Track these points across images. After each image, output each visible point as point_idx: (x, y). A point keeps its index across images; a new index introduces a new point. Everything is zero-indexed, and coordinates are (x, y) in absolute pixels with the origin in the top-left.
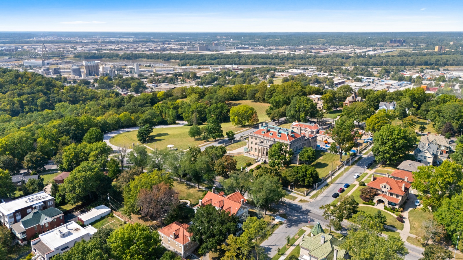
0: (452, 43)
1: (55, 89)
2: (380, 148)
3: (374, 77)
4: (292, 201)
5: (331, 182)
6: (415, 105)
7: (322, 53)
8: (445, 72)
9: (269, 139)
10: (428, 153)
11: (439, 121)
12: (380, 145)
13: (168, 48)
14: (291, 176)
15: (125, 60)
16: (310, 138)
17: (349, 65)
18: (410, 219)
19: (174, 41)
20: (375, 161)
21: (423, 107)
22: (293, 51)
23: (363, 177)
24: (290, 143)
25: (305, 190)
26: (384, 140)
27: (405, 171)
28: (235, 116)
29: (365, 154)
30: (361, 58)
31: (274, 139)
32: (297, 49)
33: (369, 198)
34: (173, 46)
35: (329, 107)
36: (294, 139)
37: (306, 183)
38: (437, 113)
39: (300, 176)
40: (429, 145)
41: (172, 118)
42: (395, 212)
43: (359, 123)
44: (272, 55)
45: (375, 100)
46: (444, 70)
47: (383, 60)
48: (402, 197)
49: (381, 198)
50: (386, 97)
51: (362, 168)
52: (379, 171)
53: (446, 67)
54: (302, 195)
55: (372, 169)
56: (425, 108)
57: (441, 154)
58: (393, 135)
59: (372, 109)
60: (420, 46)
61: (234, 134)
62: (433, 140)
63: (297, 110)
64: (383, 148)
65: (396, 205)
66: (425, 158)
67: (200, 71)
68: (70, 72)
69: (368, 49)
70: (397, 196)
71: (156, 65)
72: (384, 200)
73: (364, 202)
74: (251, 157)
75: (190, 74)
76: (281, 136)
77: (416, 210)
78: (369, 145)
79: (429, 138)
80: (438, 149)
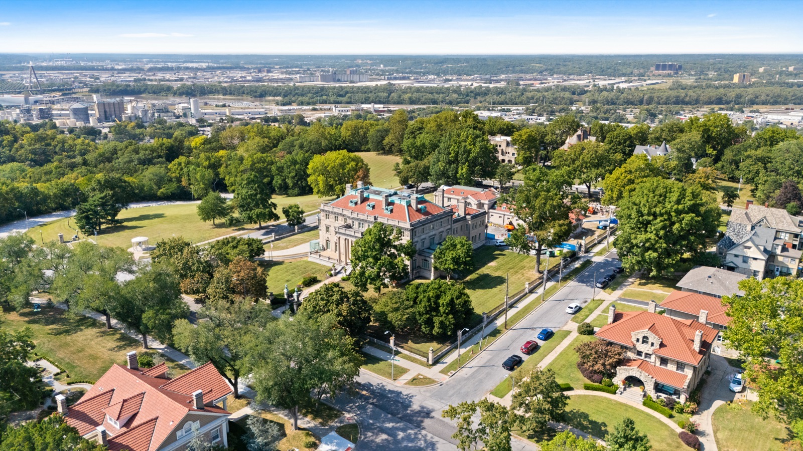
0: (761, 70)
1: (5, 137)
2: (633, 236)
3: (628, 122)
4: (391, 381)
5: (506, 325)
6: (710, 151)
7: (537, 85)
8: (754, 115)
9: (364, 217)
10: (754, 248)
11: (766, 181)
12: (633, 229)
13: (264, 78)
14: (396, 310)
15: (184, 96)
16: (468, 217)
17: (584, 104)
18: (720, 435)
19: (280, 68)
20: (621, 270)
21: (728, 154)
22: (486, 83)
23: (591, 311)
24: (411, 225)
25: (431, 347)
26: (642, 215)
27: (697, 295)
28: (319, 176)
29: (600, 253)
30: (604, 93)
31: (375, 218)
32: (493, 80)
33: (601, 372)
34: (275, 75)
35: (527, 158)
36: (423, 218)
37: (436, 330)
38: (760, 164)
39: (422, 310)
40: (753, 228)
41: (202, 186)
42: (674, 413)
43: (589, 188)
44: (448, 89)
45: (625, 142)
46: (751, 112)
47: (644, 94)
48: (695, 368)
49: (633, 371)
50: (650, 136)
51: (589, 288)
52: (632, 294)
53: (755, 107)
54: (421, 363)
55: (614, 289)
56: (731, 157)
57: (784, 249)
58: (667, 204)
59: (619, 156)
60: (707, 74)
61: (302, 212)
62: (759, 218)
63: (452, 159)
64: (642, 237)
65: (677, 393)
66: (745, 259)
67: (313, 114)
68: (68, 115)
69: (618, 80)
70: (680, 366)
71: (237, 105)
72: (642, 379)
73: (588, 382)
74: (323, 263)
75: (293, 119)
76: (392, 211)
77: (733, 405)
78: (608, 233)
79: (751, 214)
80: (776, 238)
